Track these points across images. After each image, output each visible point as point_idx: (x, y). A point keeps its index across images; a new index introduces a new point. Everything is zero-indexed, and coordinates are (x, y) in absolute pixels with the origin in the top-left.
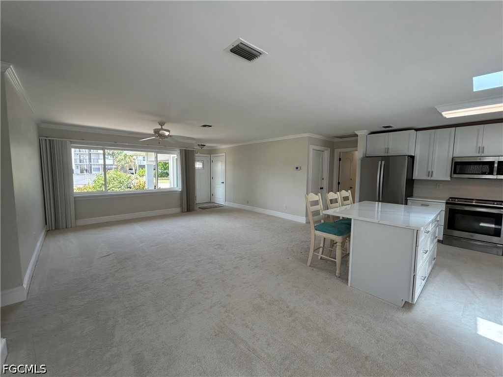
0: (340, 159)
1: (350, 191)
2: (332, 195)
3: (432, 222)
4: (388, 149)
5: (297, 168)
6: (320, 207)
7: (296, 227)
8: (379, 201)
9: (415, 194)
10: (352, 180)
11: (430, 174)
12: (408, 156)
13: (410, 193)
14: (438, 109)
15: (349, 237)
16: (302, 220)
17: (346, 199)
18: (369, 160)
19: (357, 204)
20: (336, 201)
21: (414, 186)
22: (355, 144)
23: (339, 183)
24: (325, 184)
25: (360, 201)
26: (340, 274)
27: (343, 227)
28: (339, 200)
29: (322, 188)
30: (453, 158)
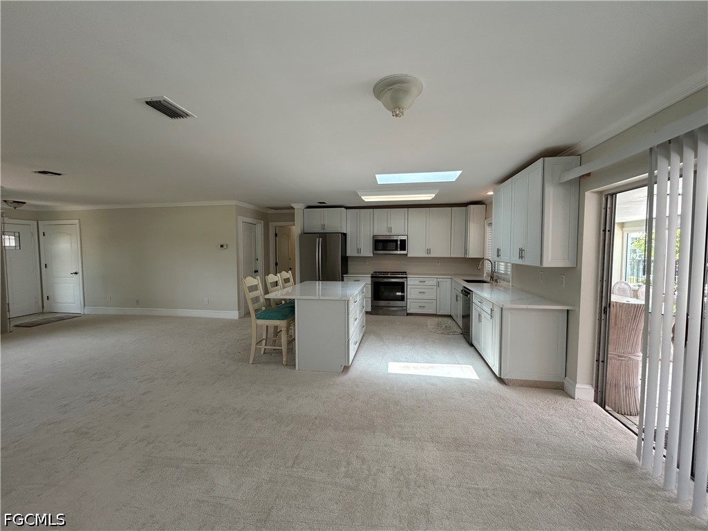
0: (276, 235)
1: (290, 272)
2: (272, 278)
3: (359, 293)
4: (324, 225)
5: (222, 246)
6: (260, 291)
7: (227, 325)
8: (319, 280)
9: (350, 271)
10: (291, 259)
11: (359, 251)
12: (342, 233)
13: (345, 271)
14: (359, 193)
15: (294, 320)
16: (234, 315)
17: (287, 280)
18: (307, 236)
19: (298, 286)
20: (276, 284)
21: (349, 263)
22: (292, 218)
23: (276, 264)
24: (260, 266)
25: (301, 282)
26: (287, 361)
27: (287, 310)
28: (280, 283)
29: (257, 271)
30: (373, 236)
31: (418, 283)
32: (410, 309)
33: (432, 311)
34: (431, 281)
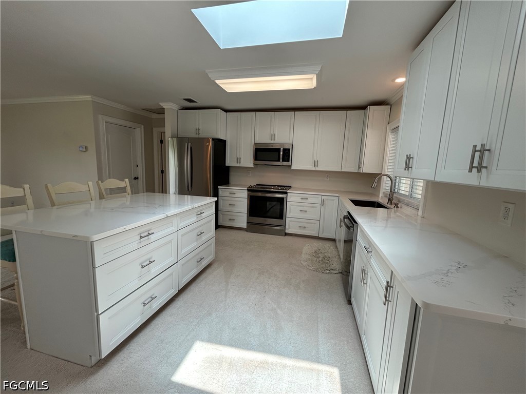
0: (161, 142)
4: (199, 129)
11: (239, 160)
14: (210, 75)
23: (162, 172)
24: (141, 173)
29: (137, 179)
30: (255, 144)
31: (300, 200)
32: (288, 229)
33: (314, 233)
34: (315, 199)
